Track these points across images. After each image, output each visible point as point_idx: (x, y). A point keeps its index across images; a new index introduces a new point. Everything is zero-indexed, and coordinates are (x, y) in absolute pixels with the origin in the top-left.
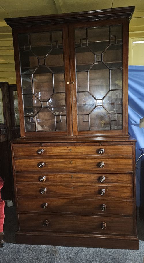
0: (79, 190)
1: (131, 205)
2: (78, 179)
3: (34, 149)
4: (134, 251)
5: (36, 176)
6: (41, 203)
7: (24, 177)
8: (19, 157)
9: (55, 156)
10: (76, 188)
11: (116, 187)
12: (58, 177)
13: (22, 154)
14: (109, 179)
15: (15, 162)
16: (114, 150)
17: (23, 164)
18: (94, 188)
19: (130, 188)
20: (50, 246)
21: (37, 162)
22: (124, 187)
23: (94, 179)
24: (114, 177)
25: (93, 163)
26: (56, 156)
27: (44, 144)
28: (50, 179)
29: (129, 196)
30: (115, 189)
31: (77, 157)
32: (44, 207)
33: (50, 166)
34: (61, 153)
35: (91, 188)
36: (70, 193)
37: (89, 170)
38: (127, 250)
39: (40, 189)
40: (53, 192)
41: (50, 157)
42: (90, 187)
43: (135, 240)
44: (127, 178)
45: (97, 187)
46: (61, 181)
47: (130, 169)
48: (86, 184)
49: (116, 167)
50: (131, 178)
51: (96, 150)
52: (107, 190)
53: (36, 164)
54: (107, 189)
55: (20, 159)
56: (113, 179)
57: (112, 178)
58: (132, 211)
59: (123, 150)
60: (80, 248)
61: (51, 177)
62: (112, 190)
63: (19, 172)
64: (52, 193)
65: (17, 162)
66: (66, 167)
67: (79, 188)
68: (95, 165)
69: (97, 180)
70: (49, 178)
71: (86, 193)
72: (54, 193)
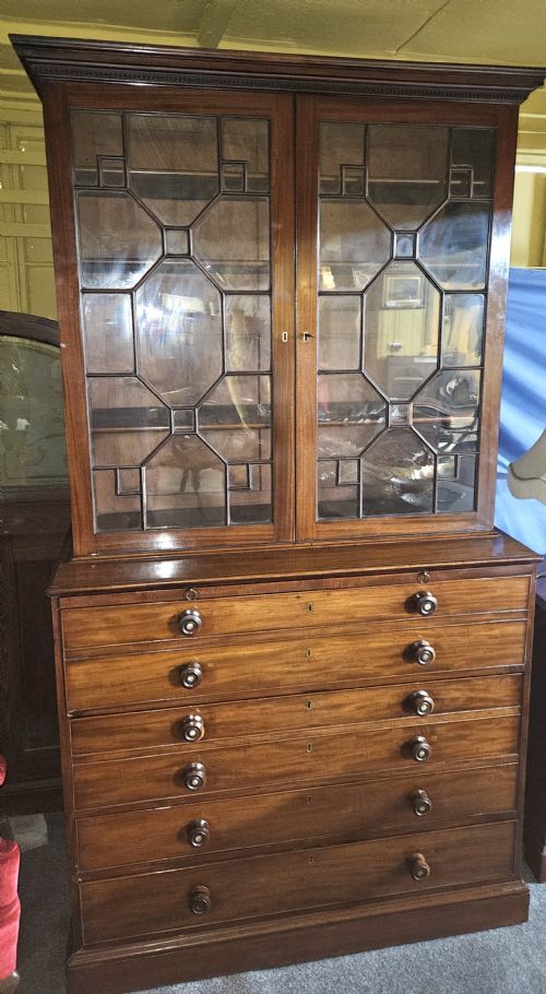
0: (334, 751)
1: (510, 779)
2: (334, 713)
3: (157, 615)
4: (514, 928)
5: (164, 721)
6: (182, 823)
7: (108, 732)
8: (89, 653)
9: (248, 636)
10: (323, 747)
11: (466, 726)
12: (252, 712)
13: (102, 636)
14: (441, 699)
15: (70, 675)
16: (467, 594)
17: (107, 680)
18: (388, 737)
19: (511, 720)
20: (215, 980)
21: (171, 663)
22: (490, 721)
23: (389, 706)
24: (461, 690)
25: (390, 647)
26: (252, 632)
27: (203, 592)
28: (219, 724)
29: (503, 751)
30: (462, 732)
31: (332, 631)
32: (198, 838)
33: (223, 676)
34: (270, 620)
35: (378, 738)
36: (297, 768)
37: (376, 674)
38: (491, 931)
39: (177, 768)
40: (231, 774)
41: (227, 640)
42: (375, 735)
43: (519, 893)
44: (502, 689)
45: (401, 735)
46: (265, 728)
47: (514, 656)
48: (360, 727)
49: (469, 655)
50: (515, 687)
51: (403, 599)
52: (435, 738)
53: (166, 672)
54: (433, 733)
55: (94, 658)
56: (458, 698)
57: (455, 693)
58: (511, 799)
59: (499, 593)
60: (330, 962)
61: (226, 714)
62: (450, 735)
63: (87, 713)
64: (228, 777)
65: (78, 674)
66: (289, 672)
67: (333, 744)
68: (396, 656)
69: (399, 709)
70: (217, 721)
71: (359, 760)
72: (234, 777)
